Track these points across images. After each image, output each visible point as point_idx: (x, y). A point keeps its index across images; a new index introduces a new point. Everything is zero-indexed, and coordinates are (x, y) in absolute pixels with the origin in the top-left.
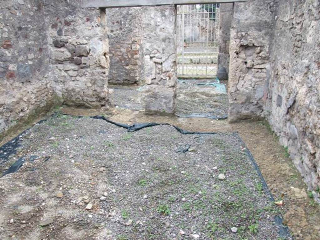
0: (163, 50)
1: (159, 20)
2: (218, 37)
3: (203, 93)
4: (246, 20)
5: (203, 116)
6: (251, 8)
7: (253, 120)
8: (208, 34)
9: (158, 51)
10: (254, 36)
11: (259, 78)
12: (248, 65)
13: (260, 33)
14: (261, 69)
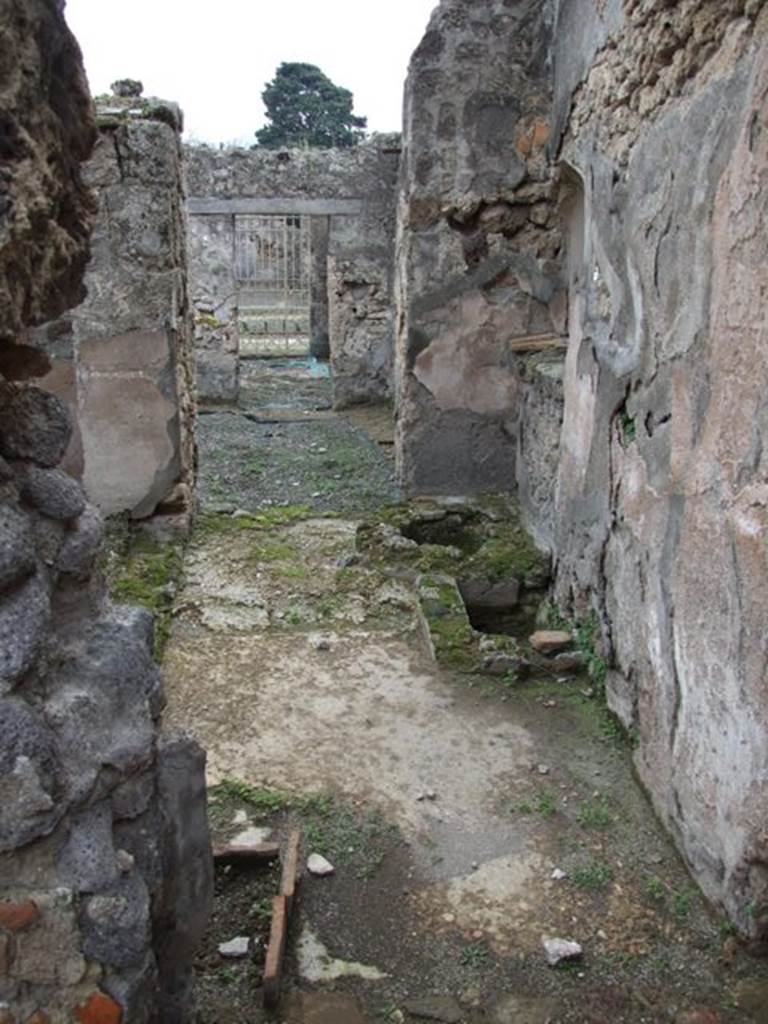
0: (215, 288)
1: (205, 238)
4: (350, 242)
5: (288, 406)
6: (356, 224)
7: (374, 404)
9: (205, 290)
10: (363, 268)
11: (377, 333)
12: (359, 313)
13: (372, 263)
14: (379, 319)
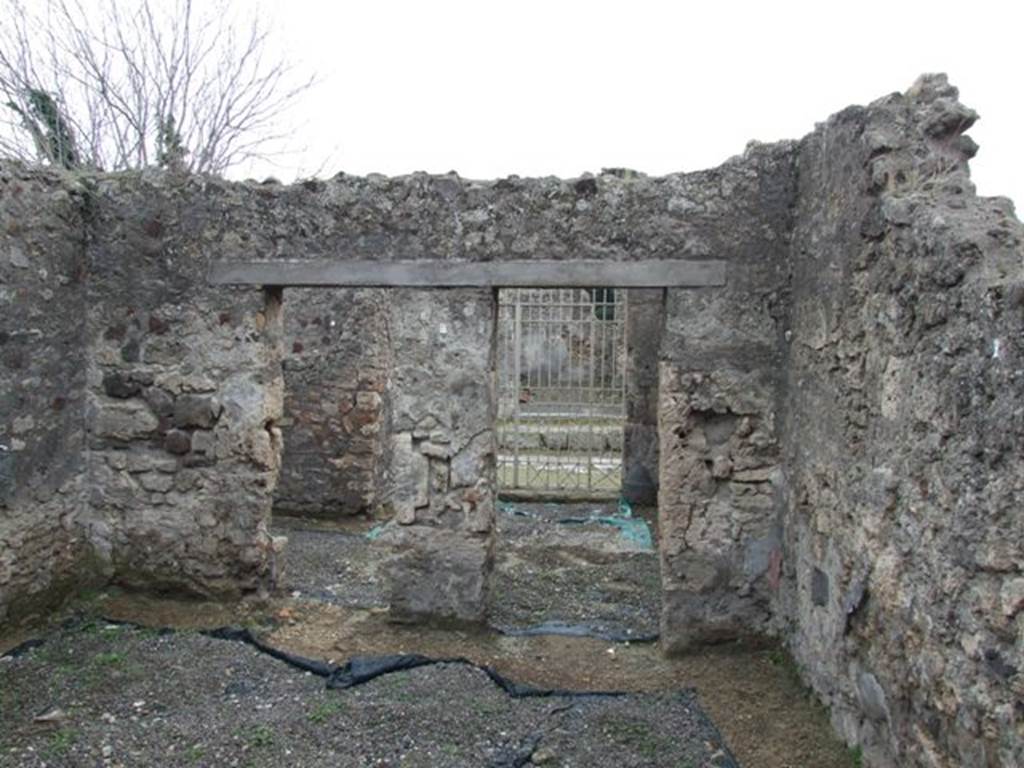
0: (455, 417)
1: (443, 329)
2: (622, 371)
3: (579, 551)
4: (704, 338)
5: (580, 630)
6: (716, 305)
7: (743, 648)
8: (592, 358)
9: (439, 421)
10: (728, 385)
11: (753, 510)
12: (717, 471)
13: (746, 376)
14: (757, 482)
